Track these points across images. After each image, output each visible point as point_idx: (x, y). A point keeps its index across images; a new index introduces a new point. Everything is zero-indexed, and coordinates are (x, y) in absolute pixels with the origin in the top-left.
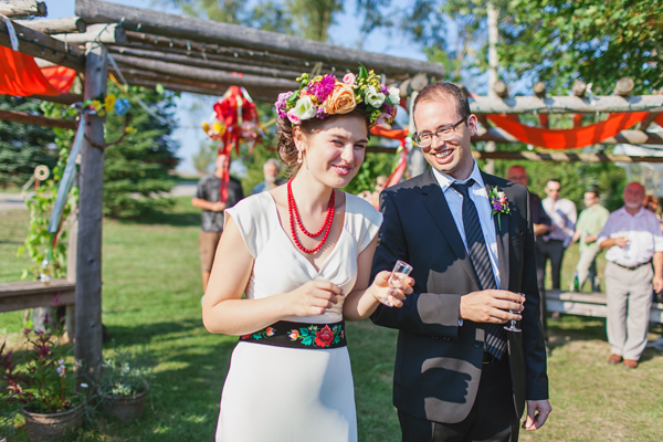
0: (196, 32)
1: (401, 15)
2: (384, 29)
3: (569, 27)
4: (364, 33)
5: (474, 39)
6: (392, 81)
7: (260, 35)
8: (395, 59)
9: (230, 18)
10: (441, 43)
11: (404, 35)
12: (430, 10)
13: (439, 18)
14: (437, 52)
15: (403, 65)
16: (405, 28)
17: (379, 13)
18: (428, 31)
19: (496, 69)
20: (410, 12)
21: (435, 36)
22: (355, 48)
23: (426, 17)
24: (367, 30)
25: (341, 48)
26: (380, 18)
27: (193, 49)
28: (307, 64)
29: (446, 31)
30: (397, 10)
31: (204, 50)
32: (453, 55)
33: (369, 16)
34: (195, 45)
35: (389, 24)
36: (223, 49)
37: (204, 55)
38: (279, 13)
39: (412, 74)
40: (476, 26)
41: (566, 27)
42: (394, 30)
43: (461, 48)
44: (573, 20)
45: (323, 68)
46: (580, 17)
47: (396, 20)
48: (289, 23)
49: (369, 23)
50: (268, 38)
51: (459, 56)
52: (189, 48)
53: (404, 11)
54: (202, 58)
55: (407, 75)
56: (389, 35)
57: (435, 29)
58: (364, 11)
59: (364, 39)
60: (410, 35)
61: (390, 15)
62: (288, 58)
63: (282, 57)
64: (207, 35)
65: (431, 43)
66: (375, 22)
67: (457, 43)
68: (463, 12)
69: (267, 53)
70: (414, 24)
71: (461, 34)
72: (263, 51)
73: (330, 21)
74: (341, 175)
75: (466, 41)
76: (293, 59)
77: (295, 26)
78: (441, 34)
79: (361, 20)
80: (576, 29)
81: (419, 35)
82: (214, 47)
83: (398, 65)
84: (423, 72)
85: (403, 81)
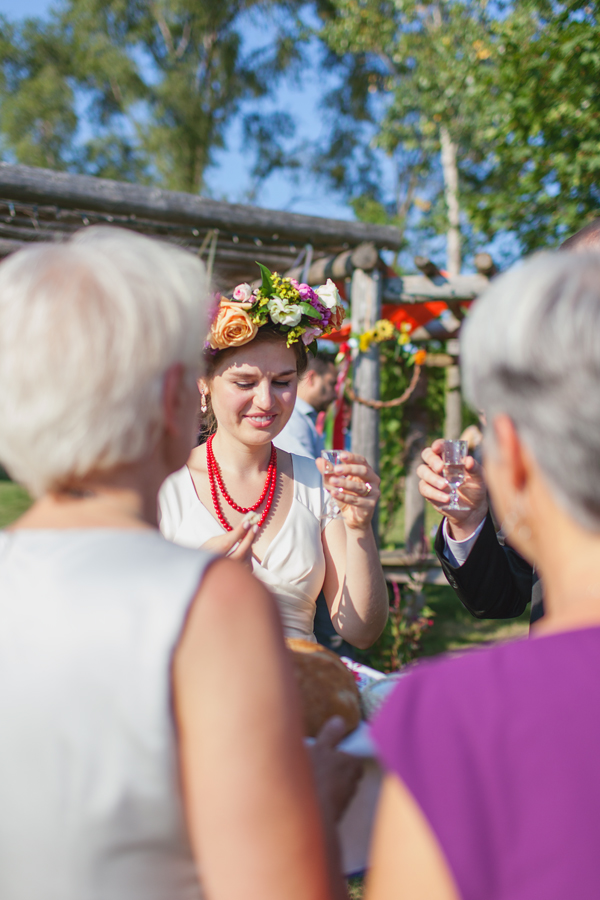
0: (23, 188)
1: (311, 151)
2: (287, 172)
3: (574, 169)
4: (257, 179)
5: (422, 183)
6: (321, 254)
7: (123, 190)
8: (326, 221)
9: (50, 160)
10: (373, 191)
11: (318, 180)
12: (355, 143)
13: (368, 153)
14: (370, 205)
15: (339, 231)
16: (318, 170)
17: (279, 147)
18: (353, 173)
19: (459, 228)
20: (325, 146)
21: (364, 180)
22: (245, 201)
23: (348, 153)
24: (261, 173)
25: (224, 203)
26: (280, 154)
27: (19, 213)
28: (196, 232)
29: (380, 173)
30: (305, 144)
31: (36, 214)
32: (393, 208)
33: (263, 153)
34: (21, 207)
35: (294, 165)
36: (65, 213)
37: (35, 222)
38: (127, 150)
39: (353, 243)
40: (426, 165)
41: (570, 169)
42: (302, 173)
43: (402, 198)
44: (580, 158)
45: (220, 237)
46: (589, 154)
47: (305, 158)
48: (141, 165)
49: (265, 164)
50: (134, 195)
51: (402, 210)
52: (12, 213)
53: (317, 145)
54: (31, 226)
55: (345, 246)
56: (296, 180)
57: (364, 170)
58: (254, 144)
59: (258, 186)
60: (326, 181)
61: (296, 151)
62: (165, 224)
63: (156, 223)
64: (40, 192)
65: (358, 191)
66: (272, 163)
67: (397, 191)
68: (408, 146)
69: (133, 218)
70: (332, 164)
71: (402, 177)
72: (128, 214)
73: (207, 161)
74: (260, 428)
75: (409, 188)
76: (173, 225)
77: (153, 170)
78: (372, 177)
79: (252, 159)
80: (584, 170)
81: (339, 180)
82: (51, 209)
83: (332, 230)
84: (369, 240)
85: (338, 254)
